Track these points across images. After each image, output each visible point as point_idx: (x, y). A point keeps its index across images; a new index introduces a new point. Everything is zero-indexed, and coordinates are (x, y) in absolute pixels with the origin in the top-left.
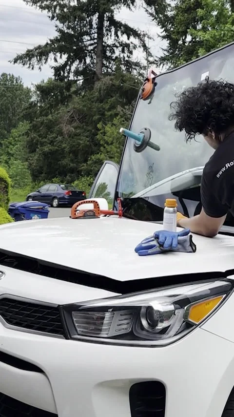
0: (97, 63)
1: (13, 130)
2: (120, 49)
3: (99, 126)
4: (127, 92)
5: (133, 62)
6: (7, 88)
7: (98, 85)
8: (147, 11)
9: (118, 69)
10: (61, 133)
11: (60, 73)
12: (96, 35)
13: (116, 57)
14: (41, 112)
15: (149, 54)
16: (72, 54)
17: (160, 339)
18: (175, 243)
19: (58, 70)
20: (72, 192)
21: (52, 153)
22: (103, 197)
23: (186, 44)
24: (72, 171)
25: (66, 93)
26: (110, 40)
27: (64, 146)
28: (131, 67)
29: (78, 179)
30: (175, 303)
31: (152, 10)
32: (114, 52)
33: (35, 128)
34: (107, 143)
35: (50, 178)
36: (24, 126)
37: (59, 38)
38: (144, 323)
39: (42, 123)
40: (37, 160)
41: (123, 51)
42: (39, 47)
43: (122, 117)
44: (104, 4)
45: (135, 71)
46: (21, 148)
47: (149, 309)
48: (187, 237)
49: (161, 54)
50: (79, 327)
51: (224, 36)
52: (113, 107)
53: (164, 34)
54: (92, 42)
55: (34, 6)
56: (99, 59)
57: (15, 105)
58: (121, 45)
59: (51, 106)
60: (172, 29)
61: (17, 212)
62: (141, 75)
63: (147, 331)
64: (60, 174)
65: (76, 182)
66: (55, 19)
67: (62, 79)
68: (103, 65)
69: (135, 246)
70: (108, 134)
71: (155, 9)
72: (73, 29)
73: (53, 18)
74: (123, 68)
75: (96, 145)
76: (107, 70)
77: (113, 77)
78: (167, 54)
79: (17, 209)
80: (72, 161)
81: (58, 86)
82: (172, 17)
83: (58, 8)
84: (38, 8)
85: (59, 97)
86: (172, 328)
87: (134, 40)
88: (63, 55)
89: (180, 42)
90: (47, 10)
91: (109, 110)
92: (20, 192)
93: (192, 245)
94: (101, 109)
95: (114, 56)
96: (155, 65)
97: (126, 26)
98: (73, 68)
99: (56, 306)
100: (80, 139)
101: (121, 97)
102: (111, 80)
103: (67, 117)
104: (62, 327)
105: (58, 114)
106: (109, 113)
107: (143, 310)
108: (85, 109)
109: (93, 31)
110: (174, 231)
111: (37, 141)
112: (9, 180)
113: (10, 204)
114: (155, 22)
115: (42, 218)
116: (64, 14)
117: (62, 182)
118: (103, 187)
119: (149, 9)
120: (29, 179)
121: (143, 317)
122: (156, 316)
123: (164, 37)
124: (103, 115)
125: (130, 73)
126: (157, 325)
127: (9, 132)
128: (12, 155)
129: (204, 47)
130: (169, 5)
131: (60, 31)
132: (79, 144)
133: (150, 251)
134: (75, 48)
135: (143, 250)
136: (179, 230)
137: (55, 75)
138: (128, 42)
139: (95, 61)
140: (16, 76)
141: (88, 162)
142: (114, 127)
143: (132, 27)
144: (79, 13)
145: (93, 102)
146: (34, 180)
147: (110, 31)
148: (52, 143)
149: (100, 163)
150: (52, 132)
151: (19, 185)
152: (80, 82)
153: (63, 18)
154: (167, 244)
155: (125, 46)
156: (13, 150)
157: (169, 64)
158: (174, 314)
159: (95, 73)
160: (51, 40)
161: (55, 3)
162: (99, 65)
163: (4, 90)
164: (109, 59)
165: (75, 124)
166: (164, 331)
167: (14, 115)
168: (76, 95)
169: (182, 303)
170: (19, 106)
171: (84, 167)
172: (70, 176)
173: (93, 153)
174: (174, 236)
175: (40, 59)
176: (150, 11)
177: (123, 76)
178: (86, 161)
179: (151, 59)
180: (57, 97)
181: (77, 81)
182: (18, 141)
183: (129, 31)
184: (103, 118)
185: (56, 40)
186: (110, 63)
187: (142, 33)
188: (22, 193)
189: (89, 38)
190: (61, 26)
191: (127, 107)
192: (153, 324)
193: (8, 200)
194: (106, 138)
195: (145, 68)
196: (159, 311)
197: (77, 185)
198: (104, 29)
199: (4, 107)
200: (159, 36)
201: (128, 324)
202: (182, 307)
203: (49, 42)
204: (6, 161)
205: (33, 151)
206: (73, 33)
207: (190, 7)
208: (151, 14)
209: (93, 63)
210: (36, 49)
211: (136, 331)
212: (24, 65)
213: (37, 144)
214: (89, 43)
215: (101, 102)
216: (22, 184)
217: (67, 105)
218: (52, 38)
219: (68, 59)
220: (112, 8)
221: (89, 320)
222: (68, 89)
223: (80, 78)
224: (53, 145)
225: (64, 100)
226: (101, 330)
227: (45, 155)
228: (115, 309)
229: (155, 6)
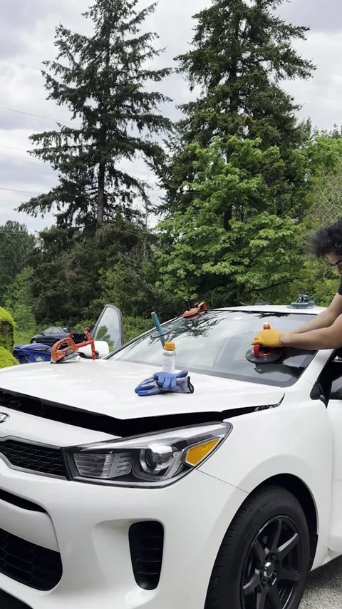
0: (98, 211)
1: (18, 276)
2: (121, 197)
3: (100, 272)
4: (126, 239)
5: (133, 210)
6: (13, 235)
7: (99, 232)
8: (146, 161)
9: (119, 216)
10: (63, 278)
11: (63, 221)
12: (97, 184)
13: (117, 206)
14: (45, 259)
15: (148, 203)
16: (74, 203)
17: (159, 480)
18: (174, 384)
19: (60, 218)
20: (74, 335)
21: (54, 297)
22: (104, 340)
23: (184, 193)
24: (74, 315)
25: (68, 240)
26: (110, 189)
27: (66, 290)
28: (131, 215)
29: (80, 323)
30: (173, 445)
31: (151, 160)
32: (114, 200)
33: (38, 273)
34: (108, 288)
35: (53, 321)
36: (28, 272)
37: (62, 187)
38: (143, 465)
39: (45, 269)
40: (40, 304)
41: (123, 200)
42: (43, 196)
43: (122, 263)
44: (105, 155)
45: (135, 219)
46: (25, 293)
47: (148, 451)
48: (185, 379)
49: (160, 203)
50: (80, 468)
51: (219, 186)
52: (113, 254)
53: (162, 183)
54: (93, 191)
55: (38, 157)
56: (99, 207)
57: (20, 251)
58: (121, 194)
59: (54, 253)
60: (170, 179)
61: (21, 354)
62: (140, 222)
63: (146, 473)
64: (63, 318)
65: (78, 325)
66: (58, 169)
67: (64, 227)
68: (104, 213)
69: (136, 386)
70: (109, 279)
71: (154, 159)
72: (76, 178)
73: (56, 168)
74: (123, 215)
75: (97, 289)
76: (108, 218)
77: (113, 225)
78: (166, 203)
79: (21, 351)
80: (74, 305)
81: (60, 233)
82: (170, 167)
83: (60, 158)
84: (41, 158)
85: (62, 244)
86: (170, 470)
87: (134, 189)
88: (65, 203)
89: (178, 191)
90: (49, 161)
91: (110, 256)
92: (23, 334)
93: (190, 386)
94: (102, 256)
95: (115, 204)
96: (153, 214)
97: (126, 176)
98: (75, 216)
99: (59, 448)
100: (82, 284)
101: (121, 244)
102: (112, 227)
103: (69, 263)
104: (63, 468)
105: (61, 260)
106: (110, 259)
107: (142, 453)
108: (87, 255)
109: (95, 181)
110: (172, 373)
111: (41, 285)
112: (14, 323)
113: (15, 346)
114: (153, 172)
115: (45, 361)
116: (66, 165)
117: (65, 325)
118: (104, 330)
119: (148, 159)
120: (33, 322)
121: (142, 459)
122: (154, 459)
123: (162, 187)
124: (104, 261)
125: (130, 220)
126: (155, 467)
127: (14, 277)
128: (17, 299)
129: (201, 196)
130: (168, 156)
131: (63, 180)
132: (81, 289)
133: (149, 392)
134: (77, 196)
135: (143, 391)
136: (178, 372)
137: (58, 223)
138: (128, 191)
139: (96, 209)
140: (21, 223)
141: (90, 307)
142: (115, 272)
143: (132, 176)
144: (80, 163)
145: (94, 248)
146: (38, 324)
147: (111, 181)
148: (54, 288)
149: (101, 307)
150: (55, 277)
151: (24, 328)
152: (81, 230)
153: (65, 168)
154: (166, 384)
155: (125, 195)
156: (18, 294)
157: (168, 212)
158: (173, 457)
159: (96, 221)
160: (54, 189)
161: (58, 154)
162: (100, 213)
163: (9, 237)
164: (110, 207)
165: (77, 270)
166: (163, 472)
167: (18, 260)
168: (78, 242)
169: (180, 445)
170: (23, 252)
171: (86, 310)
172: (72, 320)
173: (94, 298)
174: (173, 378)
175: (44, 208)
176: (149, 161)
177: (123, 223)
178: (87, 305)
179: (150, 207)
180: (60, 244)
181: (78, 228)
182: (23, 286)
183: (130, 181)
184: (105, 264)
185: (59, 189)
186: (110, 211)
187: (142, 183)
188: (27, 336)
189: (91, 187)
190: (63, 175)
191: (127, 254)
192: (152, 466)
193: (13, 342)
194: (107, 283)
195: (144, 216)
196: (157, 454)
197: (79, 328)
198: (105, 179)
199: (9, 253)
200: (158, 185)
201: (127, 465)
202: (180, 450)
203: (52, 191)
204: (11, 305)
205: (36, 295)
206: (75, 182)
207: (187, 157)
208: (150, 164)
209: (94, 211)
210: (40, 198)
211: (136, 473)
212: (28, 213)
213: (40, 289)
214: (90, 191)
215: (103, 248)
216: (26, 327)
217: (70, 251)
218: (55, 187)
219: (71, 206)
220: (114, 158)
221: (90, 463)
222: (70, 237)
223: (81, 225)
224: (55, 290)
225: (66, 246)
226: (101, 472)
227: (48, 299)
228: (115, 451)
229: (153, 156)
